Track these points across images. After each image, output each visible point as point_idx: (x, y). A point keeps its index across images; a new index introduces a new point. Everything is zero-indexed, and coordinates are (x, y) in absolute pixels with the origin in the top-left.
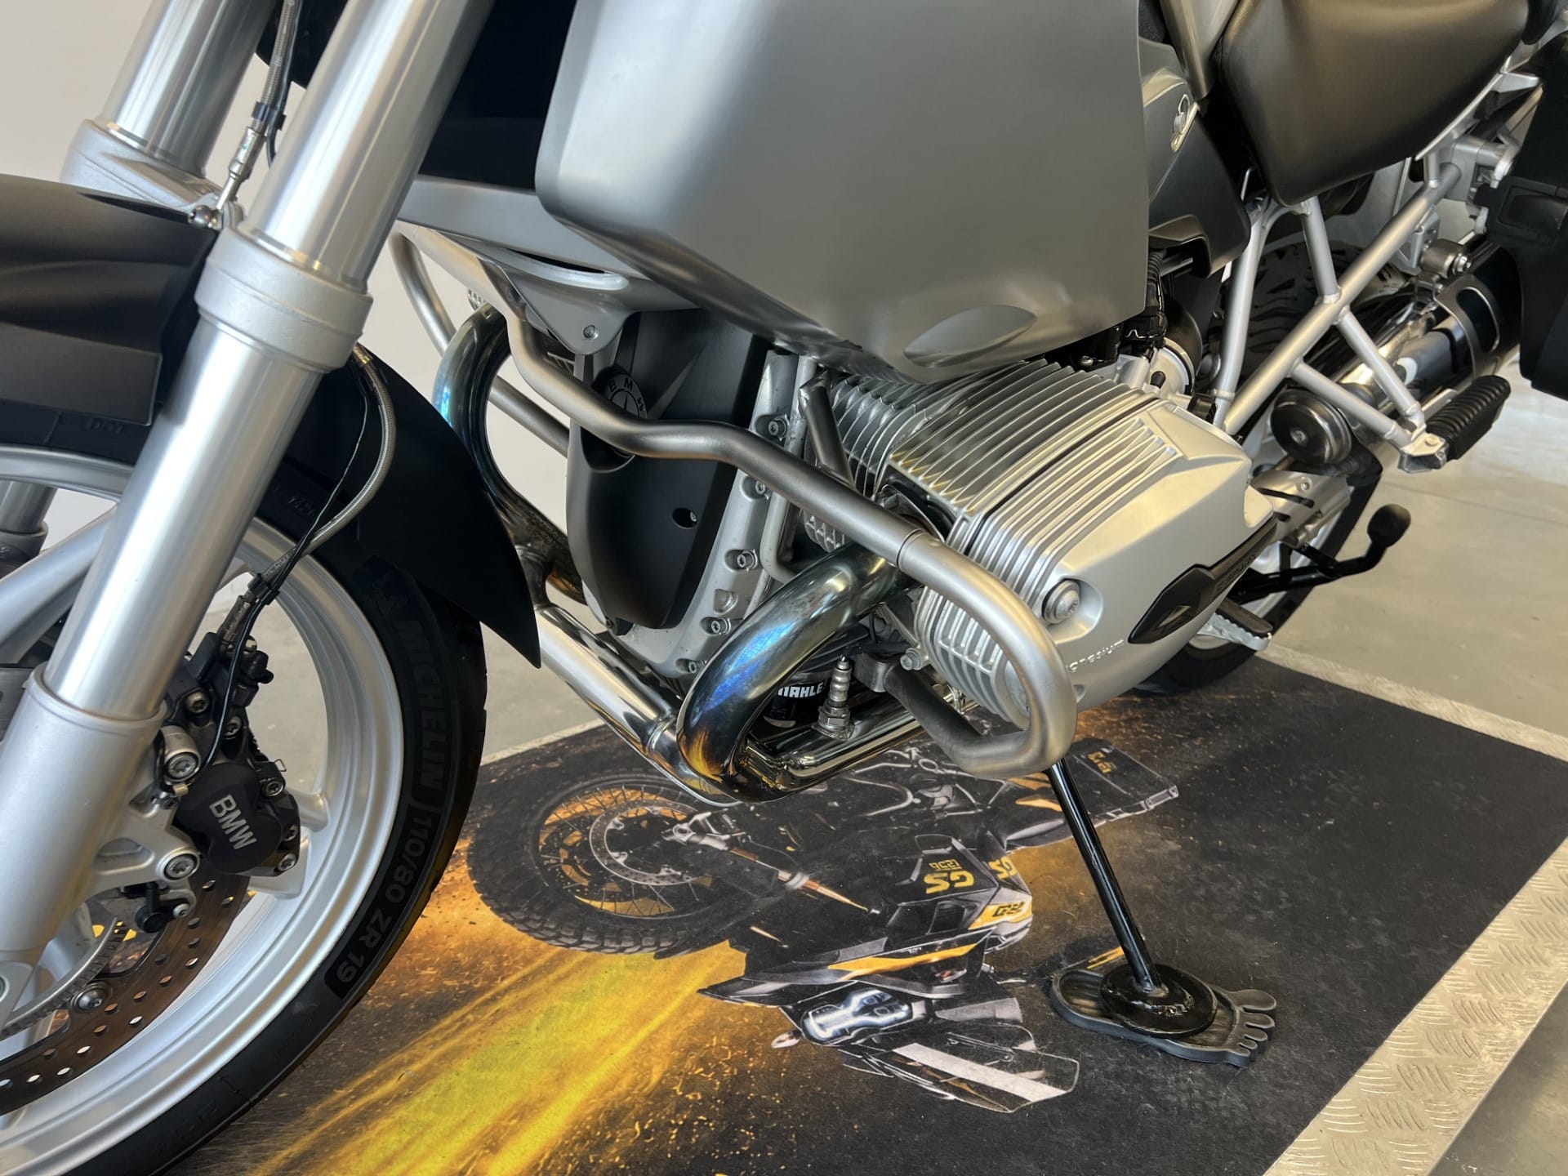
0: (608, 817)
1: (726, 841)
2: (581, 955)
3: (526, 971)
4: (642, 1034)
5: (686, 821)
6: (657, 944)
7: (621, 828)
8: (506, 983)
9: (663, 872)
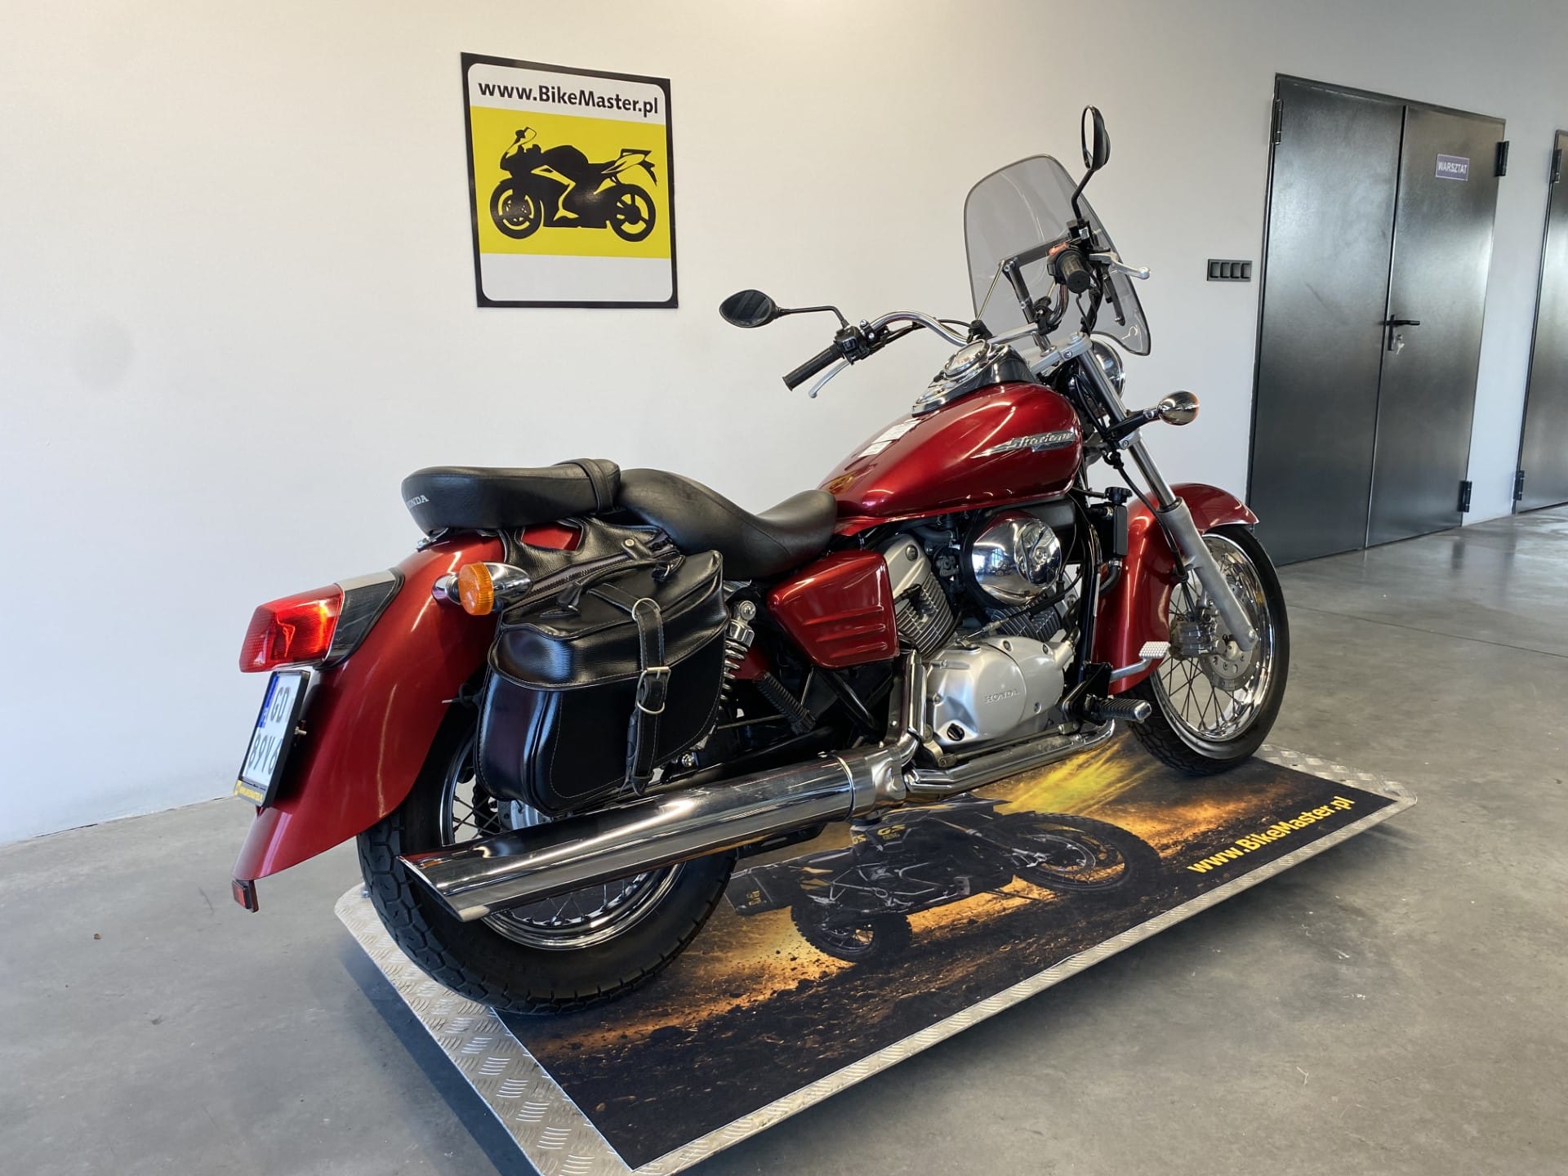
0: (1089, 866)
1: (1014, 852)
2: (1070, 813)
3: (1090, 809)
4: (1031, 793)
5: (1040, 863)
6: (1036, 815)
7: (1078, 860)
8: (1096, 806)
9: (1044, 840)
